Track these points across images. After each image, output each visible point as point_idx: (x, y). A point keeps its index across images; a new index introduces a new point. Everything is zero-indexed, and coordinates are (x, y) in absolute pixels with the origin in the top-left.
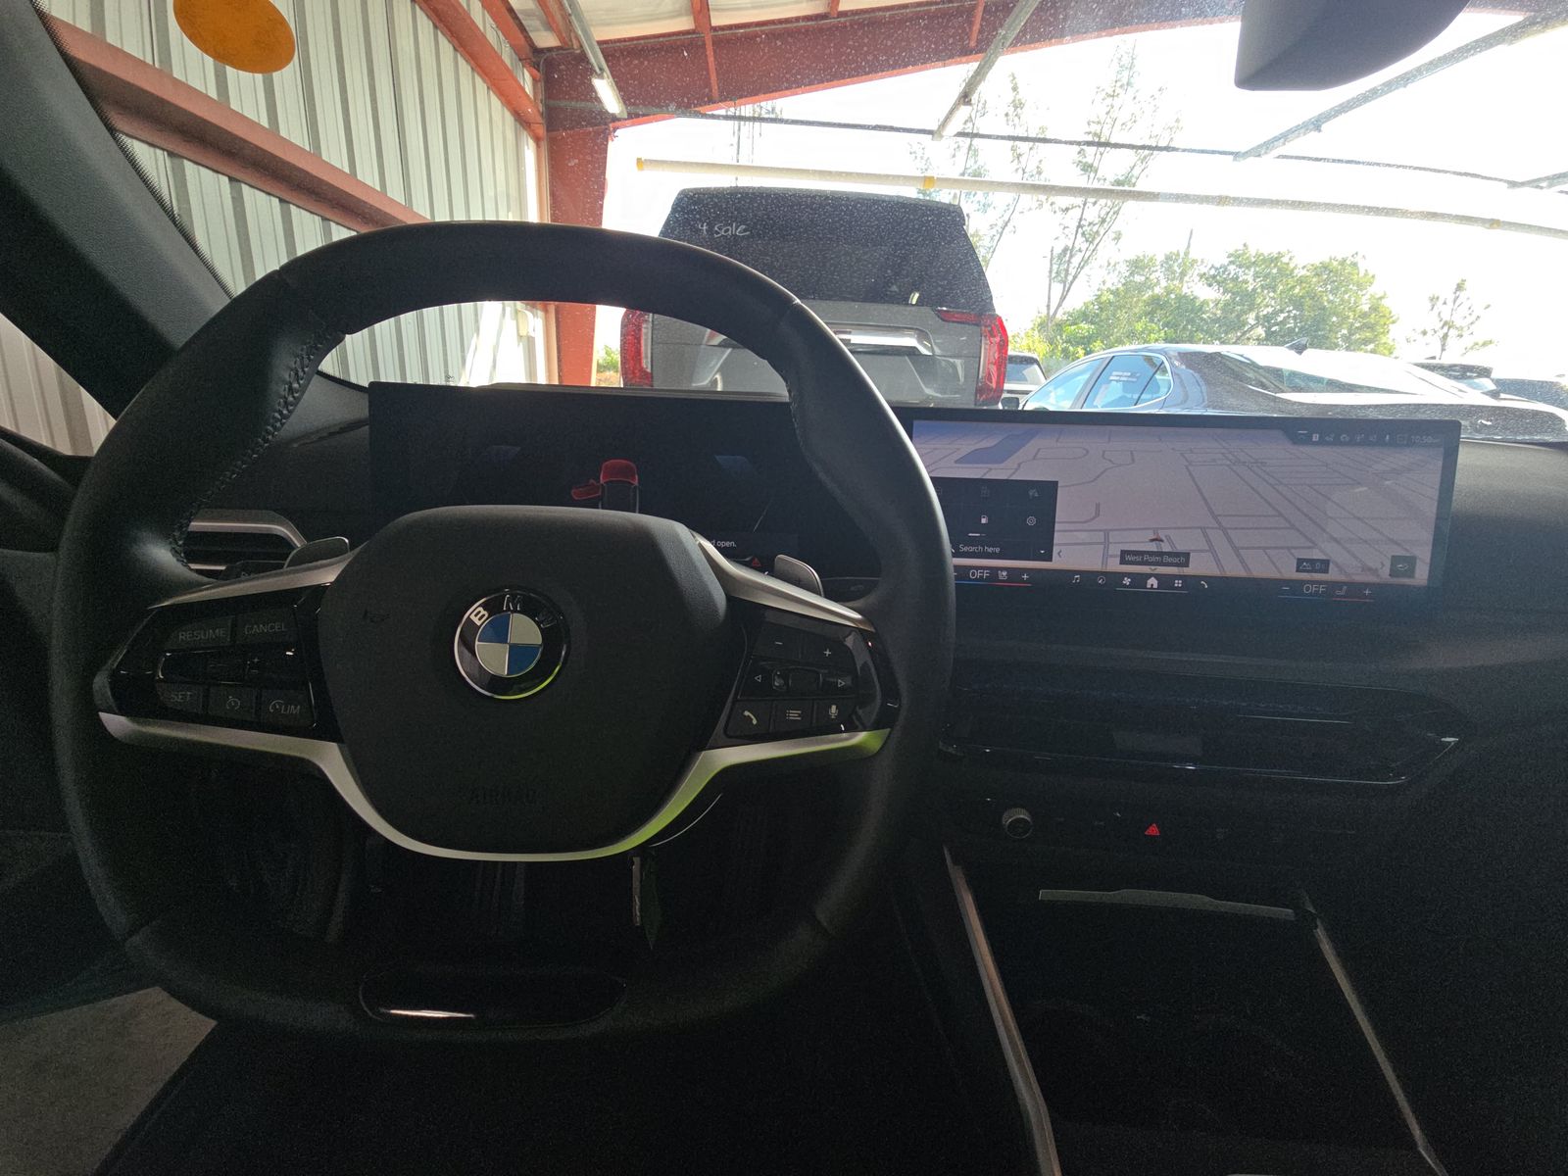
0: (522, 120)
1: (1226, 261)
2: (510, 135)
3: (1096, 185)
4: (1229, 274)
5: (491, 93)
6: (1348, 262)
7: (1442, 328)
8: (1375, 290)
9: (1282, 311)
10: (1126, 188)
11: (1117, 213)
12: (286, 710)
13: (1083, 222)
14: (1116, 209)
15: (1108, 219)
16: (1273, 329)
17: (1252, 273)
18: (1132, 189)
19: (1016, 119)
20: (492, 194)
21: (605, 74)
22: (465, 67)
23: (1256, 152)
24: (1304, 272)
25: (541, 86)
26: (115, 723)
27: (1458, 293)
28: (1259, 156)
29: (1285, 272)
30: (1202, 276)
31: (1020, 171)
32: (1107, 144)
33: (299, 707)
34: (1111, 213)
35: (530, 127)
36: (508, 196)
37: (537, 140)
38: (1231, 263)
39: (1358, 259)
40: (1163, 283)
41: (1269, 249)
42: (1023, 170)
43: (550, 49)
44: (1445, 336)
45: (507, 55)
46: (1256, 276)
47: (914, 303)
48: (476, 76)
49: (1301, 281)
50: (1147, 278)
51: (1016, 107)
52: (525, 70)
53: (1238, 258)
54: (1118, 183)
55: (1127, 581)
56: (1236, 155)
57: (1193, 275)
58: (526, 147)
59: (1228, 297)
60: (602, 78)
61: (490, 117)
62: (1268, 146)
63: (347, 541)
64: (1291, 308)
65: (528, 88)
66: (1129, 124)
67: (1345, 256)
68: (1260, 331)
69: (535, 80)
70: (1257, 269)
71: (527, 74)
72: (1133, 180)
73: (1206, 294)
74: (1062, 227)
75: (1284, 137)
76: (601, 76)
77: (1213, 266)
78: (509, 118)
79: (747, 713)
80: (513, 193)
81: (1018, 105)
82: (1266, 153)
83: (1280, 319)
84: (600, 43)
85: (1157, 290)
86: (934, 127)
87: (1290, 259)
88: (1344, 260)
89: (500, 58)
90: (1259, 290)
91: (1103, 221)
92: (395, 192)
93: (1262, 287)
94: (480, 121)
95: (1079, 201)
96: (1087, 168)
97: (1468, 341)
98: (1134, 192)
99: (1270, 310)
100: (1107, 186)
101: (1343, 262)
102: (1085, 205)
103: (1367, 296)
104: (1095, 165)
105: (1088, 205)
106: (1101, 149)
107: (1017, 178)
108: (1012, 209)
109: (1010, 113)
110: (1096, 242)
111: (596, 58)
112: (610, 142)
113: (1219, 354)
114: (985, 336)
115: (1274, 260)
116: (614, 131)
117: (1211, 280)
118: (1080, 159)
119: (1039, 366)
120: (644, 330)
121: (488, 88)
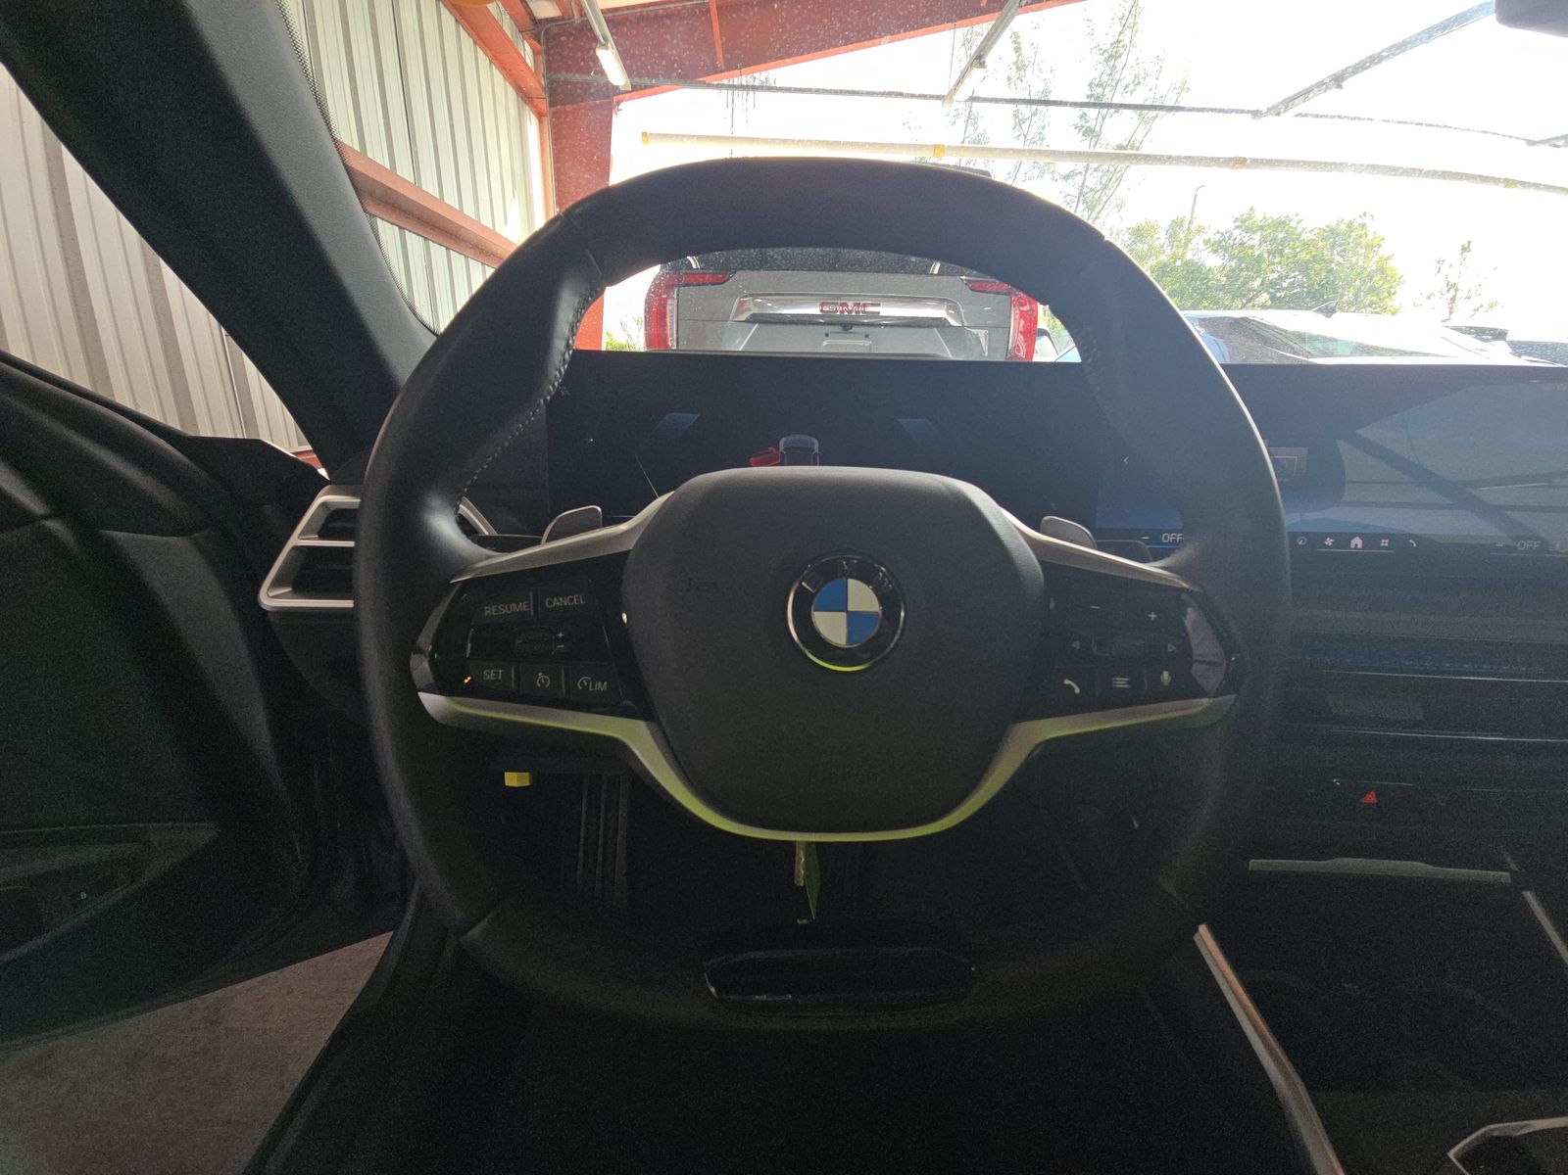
0: (525, 95)
1: (1231, 226)
2: (513, 112)
3: (1098, 149)
4: (1235, 239)
5: (494, 67)
6: (1356, 225)
7: (1449, 290)
8: (1383, 252)
9: (1287, 277)
10: (1129, 152)
11: (1120, 179)
12: (593, 687)
13: (1085, 190)
14: (1119, 175)
15: (1110, 185)
16: (1278, 295)
17: (1258, 238)
18: (1135, 152)
19: (1018, 82)
20: (497, 171)
21: (609, 45)
22: (467, 40)
23: (1275, 111)
24: (1311, 236)
25: (542, 58)
26: (431, 701)
27: (1464, 255)
28: (1278, 114)
29: (1292, 236)
30: (1206, 242)
31: (1022, 138)
32: (1109, 106)
33: (605, 684)
34: (1113, 180)
35: (532, 102)
36: (513, 173)
37: (540, 115)
38: (1237, 227)
39: (1367, 220)
40: (1168, 251)
41: (1275, 213)
42: (1025, 137)
43: (552, 20)
44: (1453, 299)
45: (508, 26)
46: (1263, 241)
47: (936, 272)
48: (479, 49)
49: (1306, 245)
50: (1150, 246)
51: (1018, 68)
52: (525, 42)
53: (1245, 223)
54: (1120, 147)
55: (1329, 542)
56: (1256, 114)
57: (1197, 241)
58: (528, 123)
59: (1233, 264)
60: (607, 49)
61: (493, 93)
62: (1288, 103)
63: (599, 509)
64: (1297, 273)
65: (529, 60)
66: (1132, 87)
67: (1352, 219)
68: (1264, 297)
69: (535, 53)
70: (1264, 233)
71: (527, 47)
72: (1137, 144)
73: (1212, 261)
74: (1062, 195)
75: (1305, 94)
76: (605, 46)
77: (1218, 232)
78: (512, 93)
79: (1067, 682)
80: (518, 170)
81: (1020, 67)
82: (1285, 111)
83: (1285, 285)
84: (604, 12)
85: (1163, 258)
86: (945, 92)
87: (1298, 223)
88: (1351, 223)
89: (501, 28)
90: (1266, 255)
91: (1105, 187)
92: (405, 171)
93: (1269, 252)
94: (483, 95)
95: (1081, 166)
96: (1090, 133)
97: (1475, 302)
98: (1139, 155)
99: (1276, 275)
100: (1110, 150)
101: (1350, 224)
102: (1086, 171)
103: (1376, 258)
104: (1097, 129)
105: (1090, 171)
106: (1104, 111)
107: (1019, 145)
108: (1013, 177)
109: (1012, 76)
110: (1097, 210)
111: (600, 28)
112: (614, 116)
113: (1245, 319)
114: (1015, 306)
115: (1281, 224)
116: (618, 103)
117: (1217, 247)
118: (1083, 123)
119: (1049, 337)
120: (669, 308)
121: (490, 62)
